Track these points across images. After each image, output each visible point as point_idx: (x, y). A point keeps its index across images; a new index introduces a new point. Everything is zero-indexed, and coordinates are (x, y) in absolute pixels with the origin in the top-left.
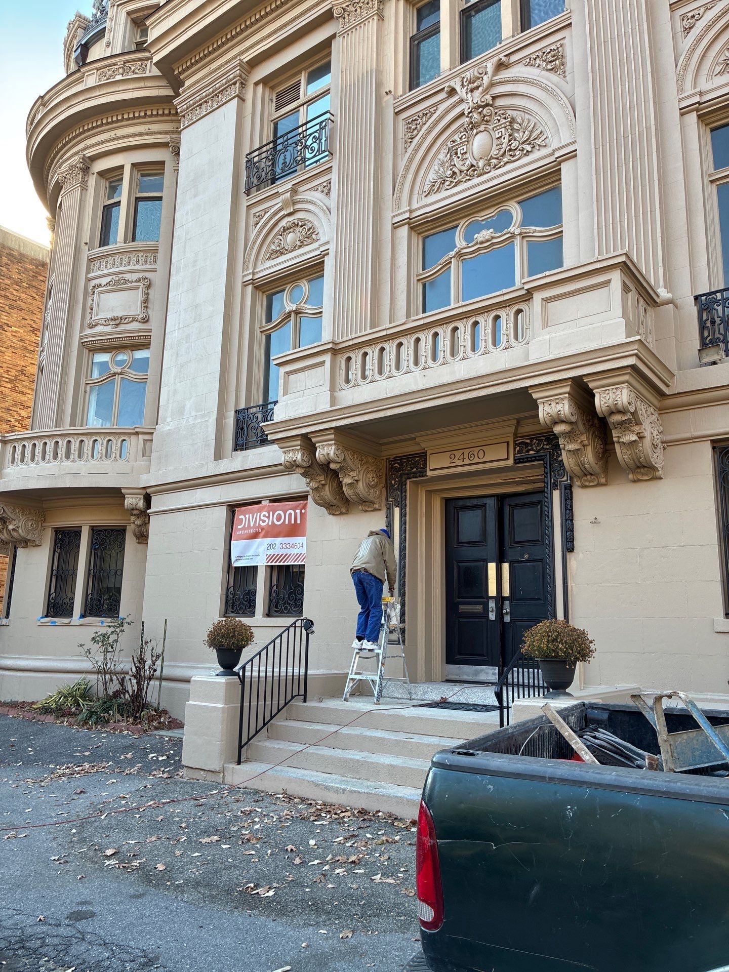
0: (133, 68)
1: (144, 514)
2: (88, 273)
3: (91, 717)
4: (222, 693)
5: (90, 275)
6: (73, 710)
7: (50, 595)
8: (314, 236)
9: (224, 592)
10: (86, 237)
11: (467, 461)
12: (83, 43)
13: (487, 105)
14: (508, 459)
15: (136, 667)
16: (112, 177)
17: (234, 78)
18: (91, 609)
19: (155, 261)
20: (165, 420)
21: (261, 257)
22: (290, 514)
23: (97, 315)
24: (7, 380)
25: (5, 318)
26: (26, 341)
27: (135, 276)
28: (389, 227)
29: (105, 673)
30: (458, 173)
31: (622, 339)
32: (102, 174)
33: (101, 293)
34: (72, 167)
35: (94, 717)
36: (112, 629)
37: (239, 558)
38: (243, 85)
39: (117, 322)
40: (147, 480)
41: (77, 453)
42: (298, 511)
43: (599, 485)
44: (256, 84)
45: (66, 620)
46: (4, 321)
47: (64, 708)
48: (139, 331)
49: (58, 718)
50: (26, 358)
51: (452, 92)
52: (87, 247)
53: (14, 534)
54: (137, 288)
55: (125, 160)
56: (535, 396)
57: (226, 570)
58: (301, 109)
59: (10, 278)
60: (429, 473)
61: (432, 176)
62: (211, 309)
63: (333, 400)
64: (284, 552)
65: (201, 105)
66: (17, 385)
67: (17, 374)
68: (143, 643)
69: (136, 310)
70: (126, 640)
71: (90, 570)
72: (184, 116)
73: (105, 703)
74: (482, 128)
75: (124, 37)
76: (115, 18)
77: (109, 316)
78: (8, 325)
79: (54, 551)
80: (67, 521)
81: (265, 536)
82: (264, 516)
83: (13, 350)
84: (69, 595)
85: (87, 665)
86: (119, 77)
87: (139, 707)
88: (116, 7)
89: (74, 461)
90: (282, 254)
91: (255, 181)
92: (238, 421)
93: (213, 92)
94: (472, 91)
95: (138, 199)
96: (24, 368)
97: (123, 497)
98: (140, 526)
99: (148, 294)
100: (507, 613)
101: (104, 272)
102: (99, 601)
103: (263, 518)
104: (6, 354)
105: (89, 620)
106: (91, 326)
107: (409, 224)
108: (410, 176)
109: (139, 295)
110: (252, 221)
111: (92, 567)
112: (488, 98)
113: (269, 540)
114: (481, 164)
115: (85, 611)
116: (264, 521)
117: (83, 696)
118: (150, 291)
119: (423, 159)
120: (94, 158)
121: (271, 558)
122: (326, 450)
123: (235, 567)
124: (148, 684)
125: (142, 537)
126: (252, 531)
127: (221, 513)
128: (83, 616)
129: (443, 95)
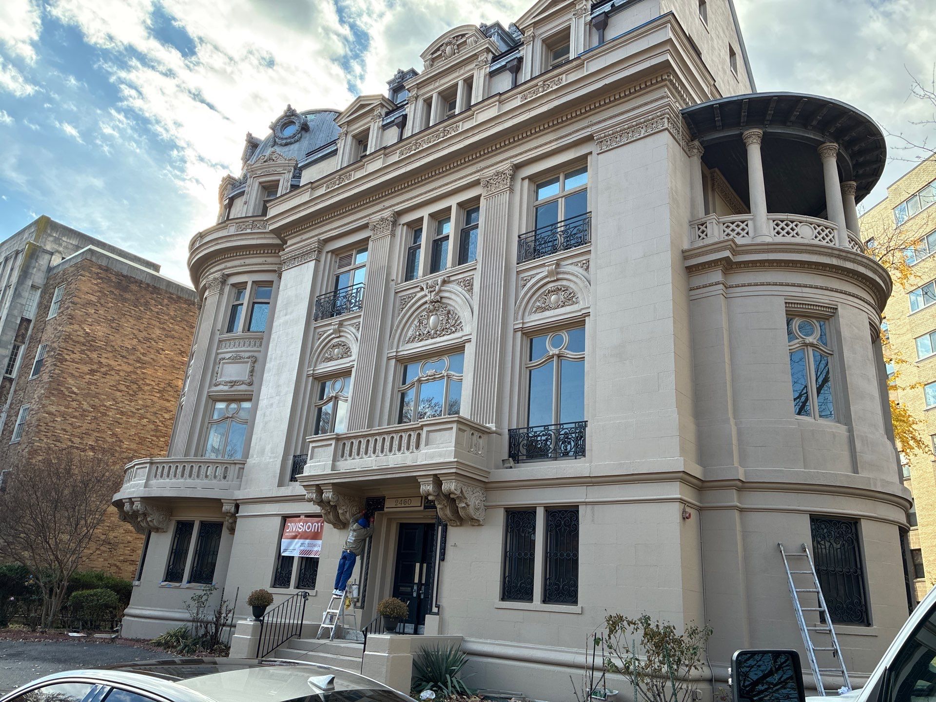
0: (258, 225)
1: (234, 516)
2: (218, 349)
3: (185, 648)
4: (250, 630)
5: (219, 351)
6: (175, 644)
7: (169, 566)
8: (349, 353)
9: (275, 572)
10: (219, 326)
11: (403, 505)
12: (230, 196)
13: (438, 301)
14: (421, 506)
15: (216, 617)
16: (240, 288)
17: (314, 248)
18: (193, 579)
19: (261, 345)
20: (253, 457)
21: (319, 360)
22: (315, 525)
23: (220, 378)
24: (157, 391)
25: (161, 344)
26: (175, 361)
27: (247, 355)
28: (385, 359)
29: (197, 622)
30: (422, 335)
31: (452, 460)
32: (233, 285)
33: (224, 363)
34: (215, 279)
35: (187, 649)
36: (205, 592)
37: (285, 550)
38: (320, 252)
39: (232, 384)
40: (239, 495)
41: (196, 474)
42: (319, 524)
43: (457, 526)
44: (327, 252)
45: (177, 584)
46: (159, 347)
47: (170, 643)
48: (246, 391)
49: (165, 649)
50: (173, 374)
51: (422, 289)
52: (219, 333)
53: (151, 524)
54: (247, 362)
55: (249, 279)
56: (419, 480)
57: (277, 557)
58: (352, 271)
59: (168, 315)
60: (385, 509)
61: (410, 333)
62: (287, 389)
63: (333, 467)
64: (309, 549)
65: (295, 258)
66: (164, 394)
67: (165, 386)
68: (222, 602)
69: (246, 377)
70: (213, 600)
71: (197, 550)
72: (285, 263)
73: (195, 640)
74: (434, 313)
75: (256, 198)
76: (251, 186)
77: (227, 380)
78: (163, 350)
79: (175, 536)
80: (185, 517)
81: (300, 539)
82: (301, 525)
83: (165, 368)
84: (182, 567)
85: (187, 616)
86: (249, 231)
87: (215, 643)
88: (252, 178)
89: (194, 479)
90: (331, 360)
91: (320, 315)
92: (294, 462)
93: (302, 253)
94: (431, 292)
95: (254, 303)
96: (171, 382)
97: (222, 505)
98: (232, 523)
99: (254, 367)
100: (422, 593)
101: (228, 351)
102: (201, 572)
103: (300, 527)
104: (159, 371)
105: (193, 585)
106: (216, 385)
107: (396, 358)
108: (399, 331)
109: (248, 367)
110: (317, 336)
111: (198, 549)
112: (438, 297)
113: (302, 541)
114: (433, 332)
115: (191, 578)
116: (300, 529)
117: (183, 637)
118: (255, 365)
119: (407, 322)
120: (229, 275)
121: (302, 552)
122: (328, 495)
123: (283, 556)
124: (222, 628)
125: (232, 530)
126: (293, 534)
127: (278, 521)
128: (189, 582)
129: (418, 289)
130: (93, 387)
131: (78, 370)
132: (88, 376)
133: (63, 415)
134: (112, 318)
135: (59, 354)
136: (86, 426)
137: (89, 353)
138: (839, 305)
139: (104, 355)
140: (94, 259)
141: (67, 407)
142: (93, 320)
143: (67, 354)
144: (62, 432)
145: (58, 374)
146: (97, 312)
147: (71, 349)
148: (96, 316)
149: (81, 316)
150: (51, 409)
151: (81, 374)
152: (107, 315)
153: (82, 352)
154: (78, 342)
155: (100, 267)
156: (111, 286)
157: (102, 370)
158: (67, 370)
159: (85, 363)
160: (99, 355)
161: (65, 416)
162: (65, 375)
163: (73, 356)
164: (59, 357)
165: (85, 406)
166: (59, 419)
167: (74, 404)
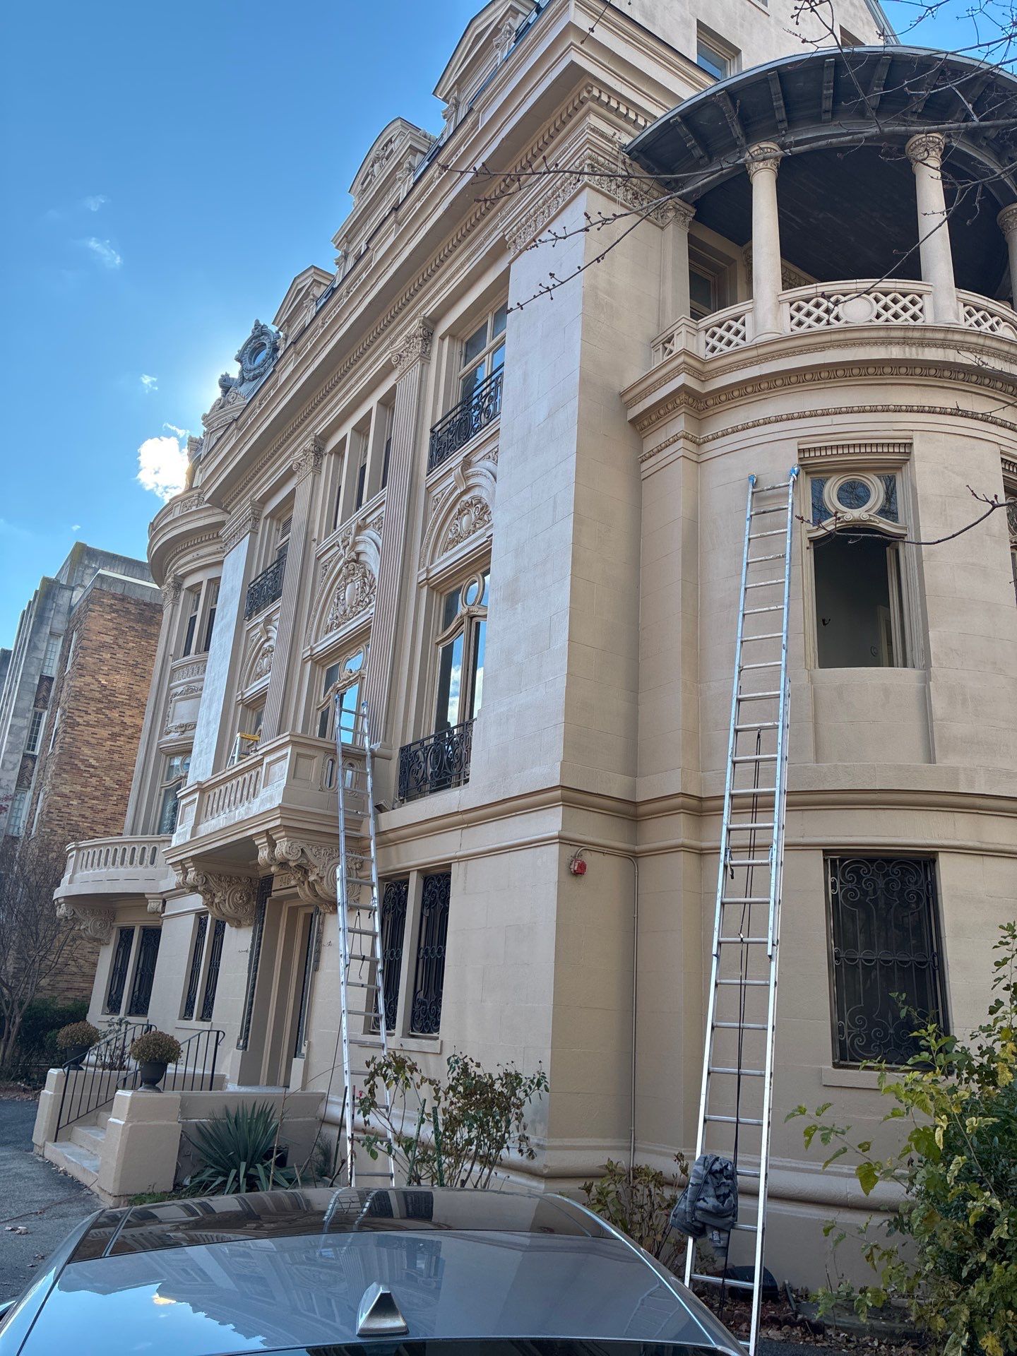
2: (169, 684)
5: (171, 686)
10: (172, 650)
13: (354, 561)
16: (195, 592)
21: (251, 678)
23: (171, 722)
27: (200, 685)
32: (189, 590)
33: (177, 701)
34: (169, 585)
38: (257, 520)
39: (183, 729)
40: (165, 885)
44: (266, 518)
55: (203, 577)
57: (189, 974)
60: (274, 894)
77: (180, 723)
79: (119, 949)
86: (194, 508)
91: (249, 613)
101: (180, 682)
106: (168, 733)
110: (249, 644)
127: (192, 920)
128: (128, 1014)
130: (116, 756)
131: (95, 736)
132: (108, 743)
133: (79, 796)
134: (135, 663)
135: (68, 717)
136: (110, 809)
137: (107, 712)
138: (916, 436)
139: (128, 713)
140: (105, 587)
141: (85, 785)
142: (110, 668)
143: (79, 716)
144: (80, 819)
145: (69, 744)
146: (114, 656)
147: (84, 709)
148: (112, 662)
149: (94, 664)
150: (64, 790)
151: (100, 741)
152: (127, 659)
153: (98, 711)
154: (92, 699)
155: (114, 596)
156: (129, 620)
157: (126, 732)
158: (80, 737)
159: (104, 726)
160: (123, 714)
161: (82, 797)
162: (79, 744)
163: (86, 718)
164: (69, 721)
165: (108, 782)
166: (75, 803)
167: (93, 780)
